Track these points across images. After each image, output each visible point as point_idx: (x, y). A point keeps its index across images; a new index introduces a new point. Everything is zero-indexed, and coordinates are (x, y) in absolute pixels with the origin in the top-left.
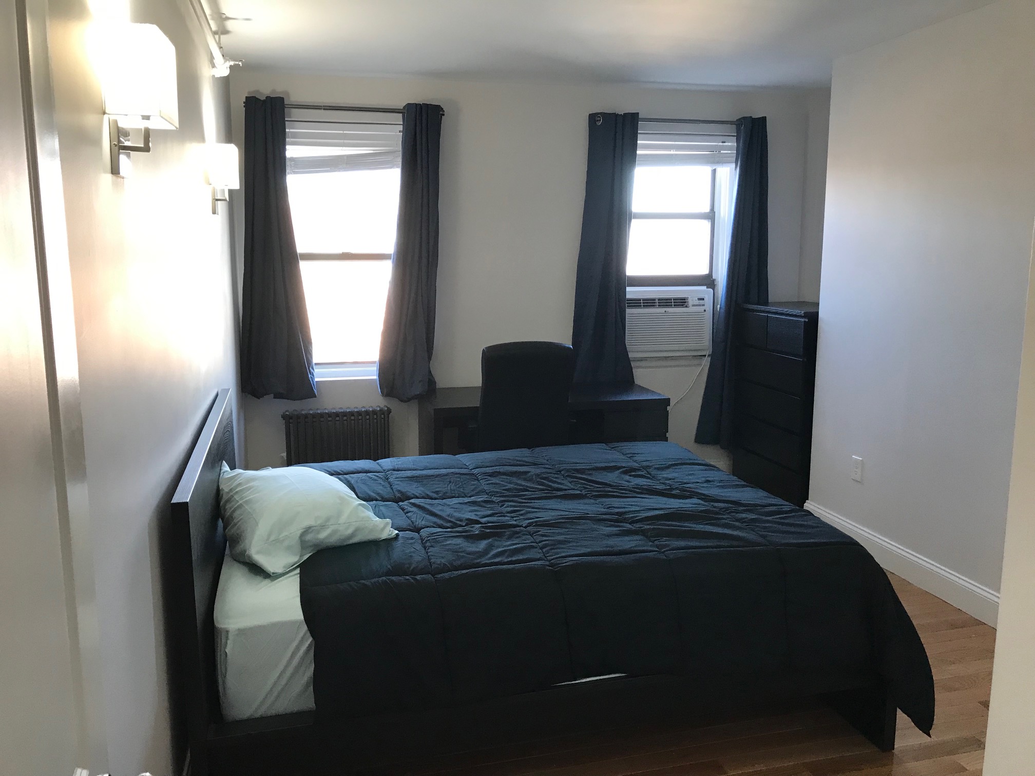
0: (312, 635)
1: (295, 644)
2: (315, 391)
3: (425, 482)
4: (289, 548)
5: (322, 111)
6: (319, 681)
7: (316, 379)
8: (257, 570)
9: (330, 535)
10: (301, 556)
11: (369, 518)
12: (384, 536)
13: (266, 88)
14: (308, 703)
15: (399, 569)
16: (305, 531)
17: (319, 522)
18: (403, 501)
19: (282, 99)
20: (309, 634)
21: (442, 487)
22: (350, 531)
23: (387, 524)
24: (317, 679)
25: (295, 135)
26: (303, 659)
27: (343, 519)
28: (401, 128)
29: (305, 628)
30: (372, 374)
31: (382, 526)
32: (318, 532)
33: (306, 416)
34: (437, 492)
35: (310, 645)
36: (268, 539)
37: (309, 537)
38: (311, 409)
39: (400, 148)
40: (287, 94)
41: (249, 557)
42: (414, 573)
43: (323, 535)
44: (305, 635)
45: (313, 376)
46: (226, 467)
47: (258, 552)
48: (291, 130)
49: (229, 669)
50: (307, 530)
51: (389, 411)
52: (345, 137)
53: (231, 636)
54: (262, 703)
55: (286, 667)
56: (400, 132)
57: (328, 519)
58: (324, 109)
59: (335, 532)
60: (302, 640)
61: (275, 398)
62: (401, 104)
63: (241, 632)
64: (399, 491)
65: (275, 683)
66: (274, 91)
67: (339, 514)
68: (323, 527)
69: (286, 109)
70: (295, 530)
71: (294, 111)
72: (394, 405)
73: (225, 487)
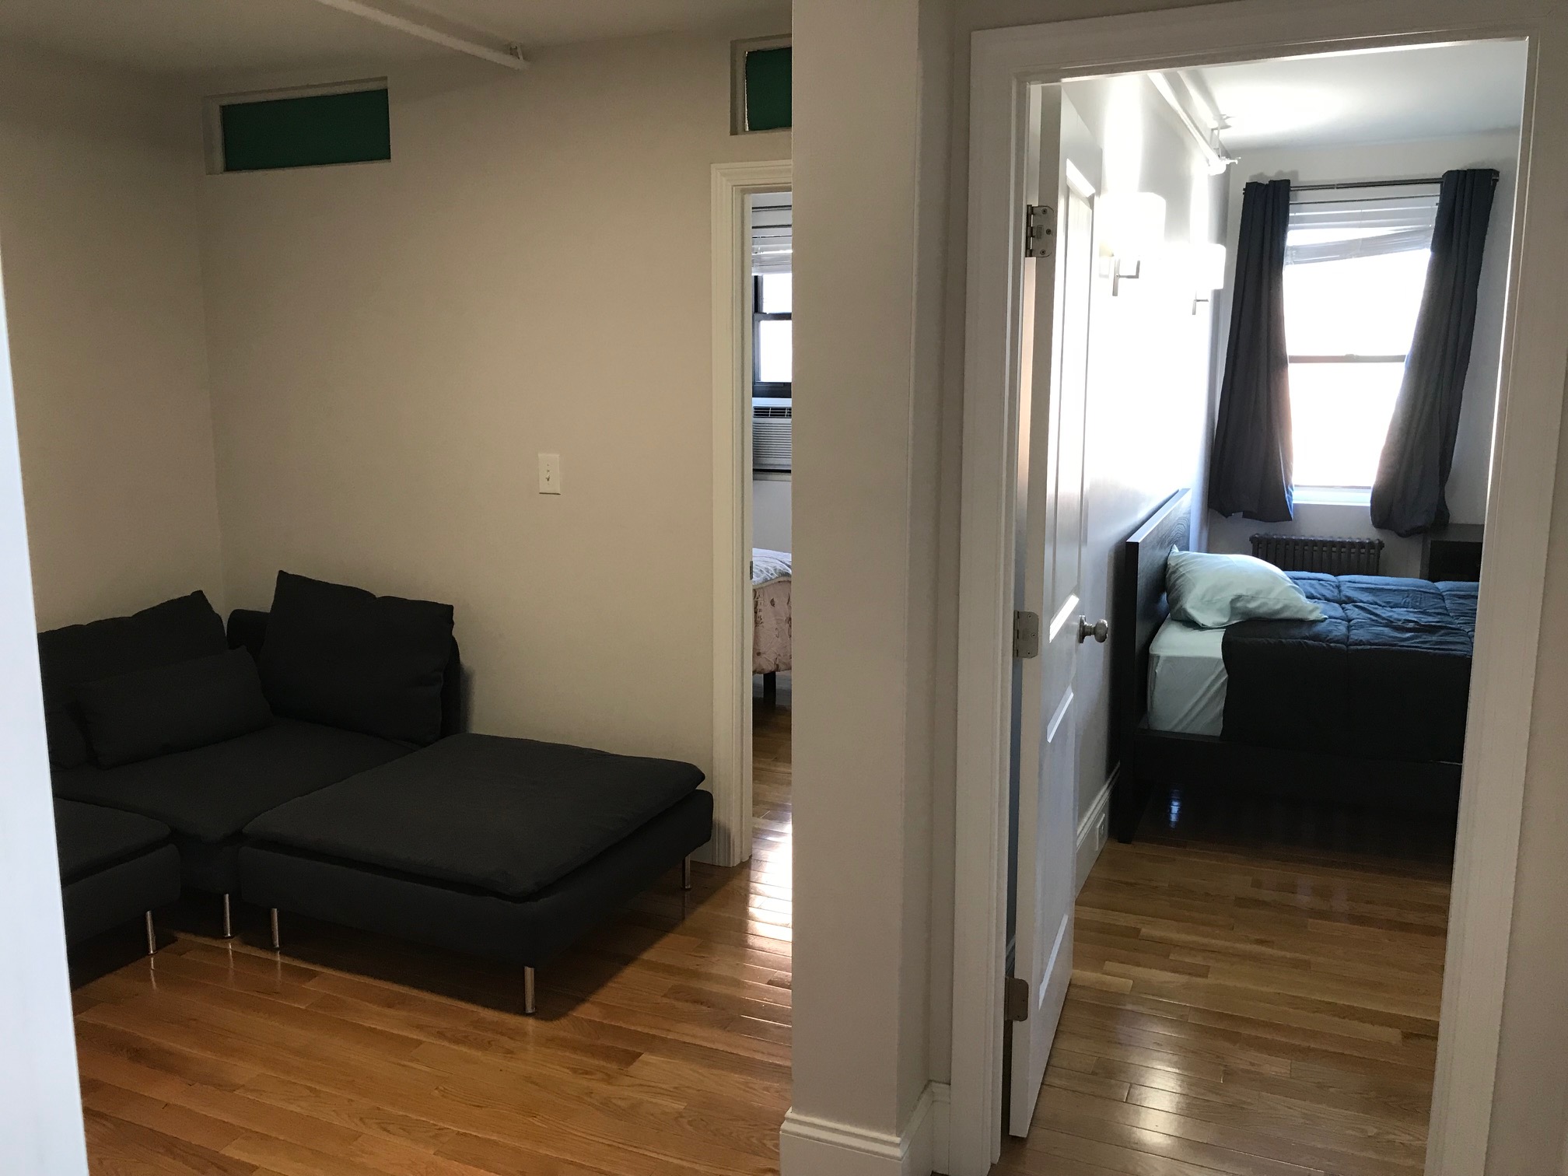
0: (1228, 672)
1: (1213, 677)
2: (1291, 513)
3: (1378, 593)
4: (1220, 610)
5: (1336, 190)
6: (1229, 713)
7: (1294, 502)
8: (1191, 624)
9: (1259, 607)
10: (1229, 621)
11: (1299, 599)
12: (1312, 617)
13: (1270, 171)
14: (1217, 730)
15: (1316, 637)
16: (1236, 599)
17: (1249, 594)
18: (1346, 603)
19: (1288, 181)
20: (1225, 671)
21: (1399, 599)
22: (1278, 607)
23: (1317, 608)
24: (1226, 711)
25: (1301, 220)
26: (1219, 690)
27: (1273, 595)
28: (1437, 200)
29: (1223, 666)
30: (1364, 499)
31: (1311, 608)
32: (1249, 602)
33: (1278, 541)
34: (1388, 603)
35: (1223, 684)
36: (1202, 599)
37: (1239, 605)
38: (1285, 535)
39: (1432, 225)
40: (1295, 173)
41: (1185, 611)
42: (1331, 641)
43: (1252, 605)
44: (1222, 671)
45: (1291, 495)
46: (1176, 550)
47: (1193, 608)
48: (1297, 214)
49: (1156, 687)
50: (1238, 598)
51: (1381, 545)
52: (1363, 216)
53: (1161, 662)
54: (1181, 721)
55: (1204, 695)
56: (1437, 204)
57: (1258, 593)
58: (1338, 188)
59: (1265, 604)
60: (1218, 676)
61: (1244, 516)
62: (1439, 171)
63: (1170, 659)
64: (1346, 596)
65: (1191, 710)
66: (1280, 173)
67: (1270, 590)
68: (1253, 598)
69: (1291, 193)
70: (1229, 595)
71: (1301, 193)
72: (1389, 539)
73: (1172, 563)
